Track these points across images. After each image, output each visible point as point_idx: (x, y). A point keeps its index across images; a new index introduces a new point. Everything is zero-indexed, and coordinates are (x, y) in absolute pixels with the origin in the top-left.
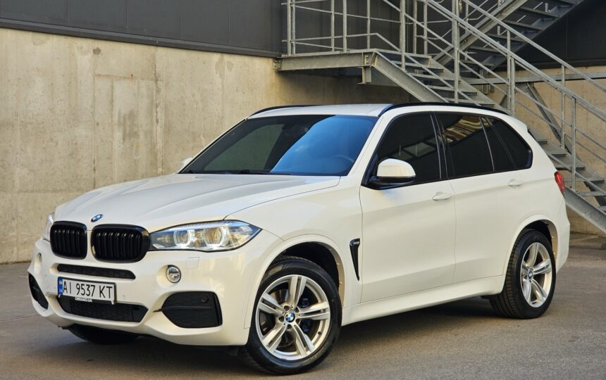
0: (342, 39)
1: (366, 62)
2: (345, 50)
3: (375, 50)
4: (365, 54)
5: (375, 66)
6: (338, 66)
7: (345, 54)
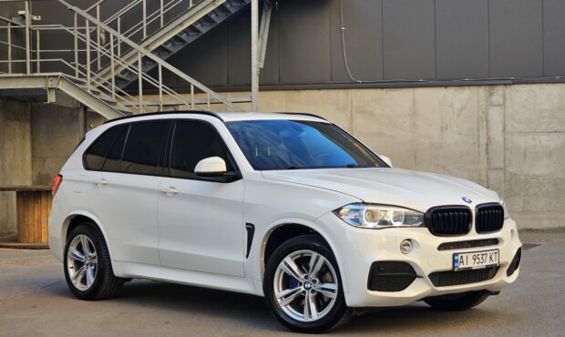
0: (25, 63)
1: (51, 84)
2: (29, 74)
3: (60, 74)
4: (50, 76)
5: (59, 87)
6: (20, 87)
7: (29, 77)
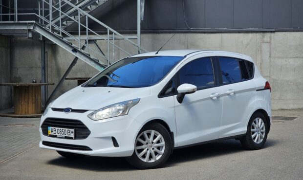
0: (15, 15)
1: (29, 27)
2: (17, 21)
3: (34, 22)
4: (29, 23)
